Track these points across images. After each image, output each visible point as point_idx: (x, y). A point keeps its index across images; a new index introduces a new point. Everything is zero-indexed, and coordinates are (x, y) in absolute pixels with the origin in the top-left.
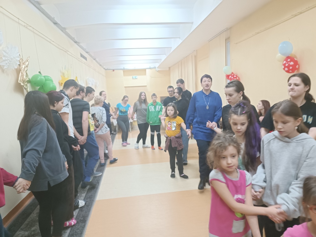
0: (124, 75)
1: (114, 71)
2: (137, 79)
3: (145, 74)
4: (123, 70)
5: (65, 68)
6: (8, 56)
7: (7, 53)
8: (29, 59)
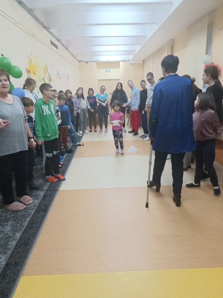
0: (98, 68)
1: (87, 63)
2: (110, 72)
3: (119, 67)
4: (97, 62)
5: (31, 53)
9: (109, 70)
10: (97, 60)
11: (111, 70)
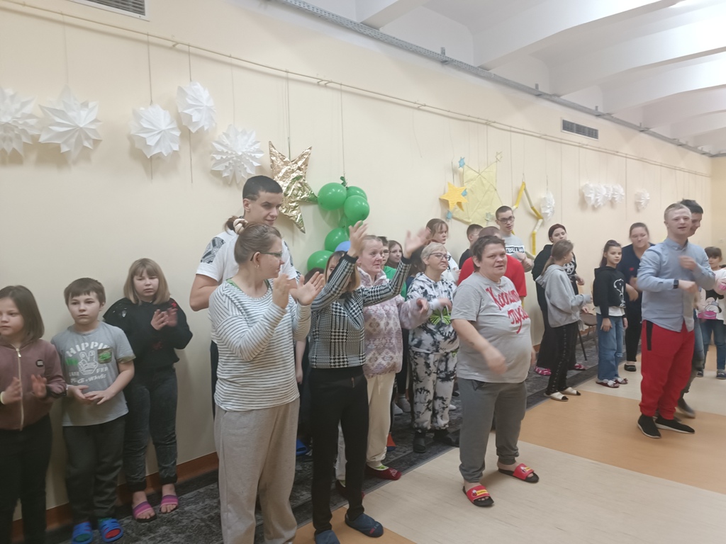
5: (462, 163)
6: (227, 152)
7: (226, 146)
8: (307, 153)
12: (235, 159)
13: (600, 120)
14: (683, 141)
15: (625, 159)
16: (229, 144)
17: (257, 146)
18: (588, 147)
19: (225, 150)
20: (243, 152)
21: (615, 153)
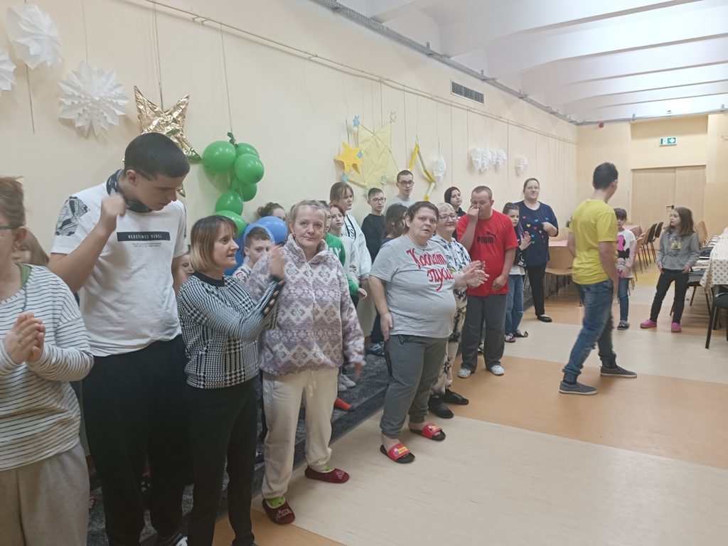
0: (634, 136)
1: (601, 125)
2: (674, 145)
3: (705, 130)
4: (631, 122)
5: (356, 123)
6: (80, 97)
7: (78, 89)
8: (184, 102)
9: (672, 141)
10: (634, 115)
11: (680, 140)
12: (90, 105)
13: (485, 85)
14: (554, 110)
15: (507, 124)
16: (81, 85)
17: (119, 91)
18: (475, 111)
19: (77, 94)
20: (101, 98)
21: (499, 119)
